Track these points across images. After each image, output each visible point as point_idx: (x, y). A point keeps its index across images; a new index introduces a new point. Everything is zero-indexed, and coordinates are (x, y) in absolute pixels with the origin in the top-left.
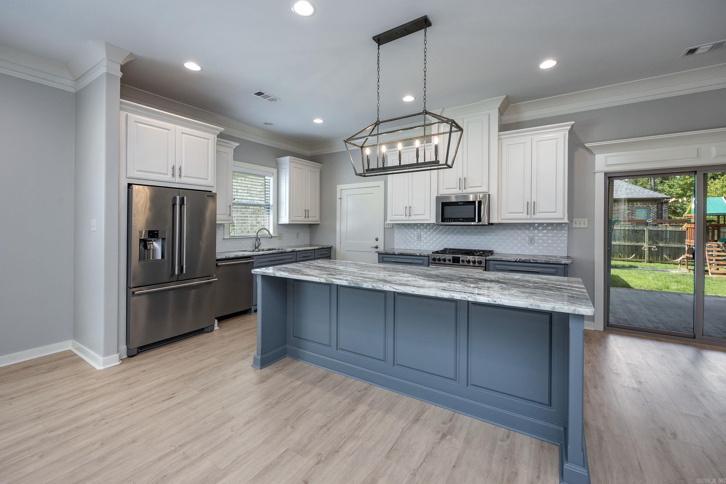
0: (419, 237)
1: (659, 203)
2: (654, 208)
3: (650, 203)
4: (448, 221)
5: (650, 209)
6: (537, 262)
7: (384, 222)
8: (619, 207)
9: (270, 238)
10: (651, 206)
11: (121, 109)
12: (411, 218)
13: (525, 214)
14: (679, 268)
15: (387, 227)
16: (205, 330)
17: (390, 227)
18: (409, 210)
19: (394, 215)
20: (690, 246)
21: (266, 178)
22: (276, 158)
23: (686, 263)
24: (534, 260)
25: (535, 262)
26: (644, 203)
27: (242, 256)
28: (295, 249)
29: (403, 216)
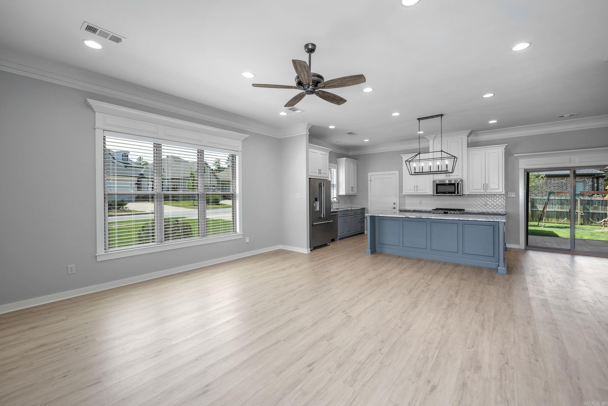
0: (421, 202)
1: (594, 178)
2: (589, 182)
3: (586, 178)
4: (440, 194)
5: (586, 182)
7: (399, 194)
8: (559, 181)
9: (338, 203)
10: (587, 180)
12: (417, 192)
13: (482, 190)
14: (603, 229)
16: (327, 245)
17: (402, 196)
18: (416, 188)
19: (407, 191)
21: (332, 169)
22: (337, 158)
25: (488, 213)
26: (580, 178)
27: (335, 211)
28: (352, 208)
29: (413, 191)
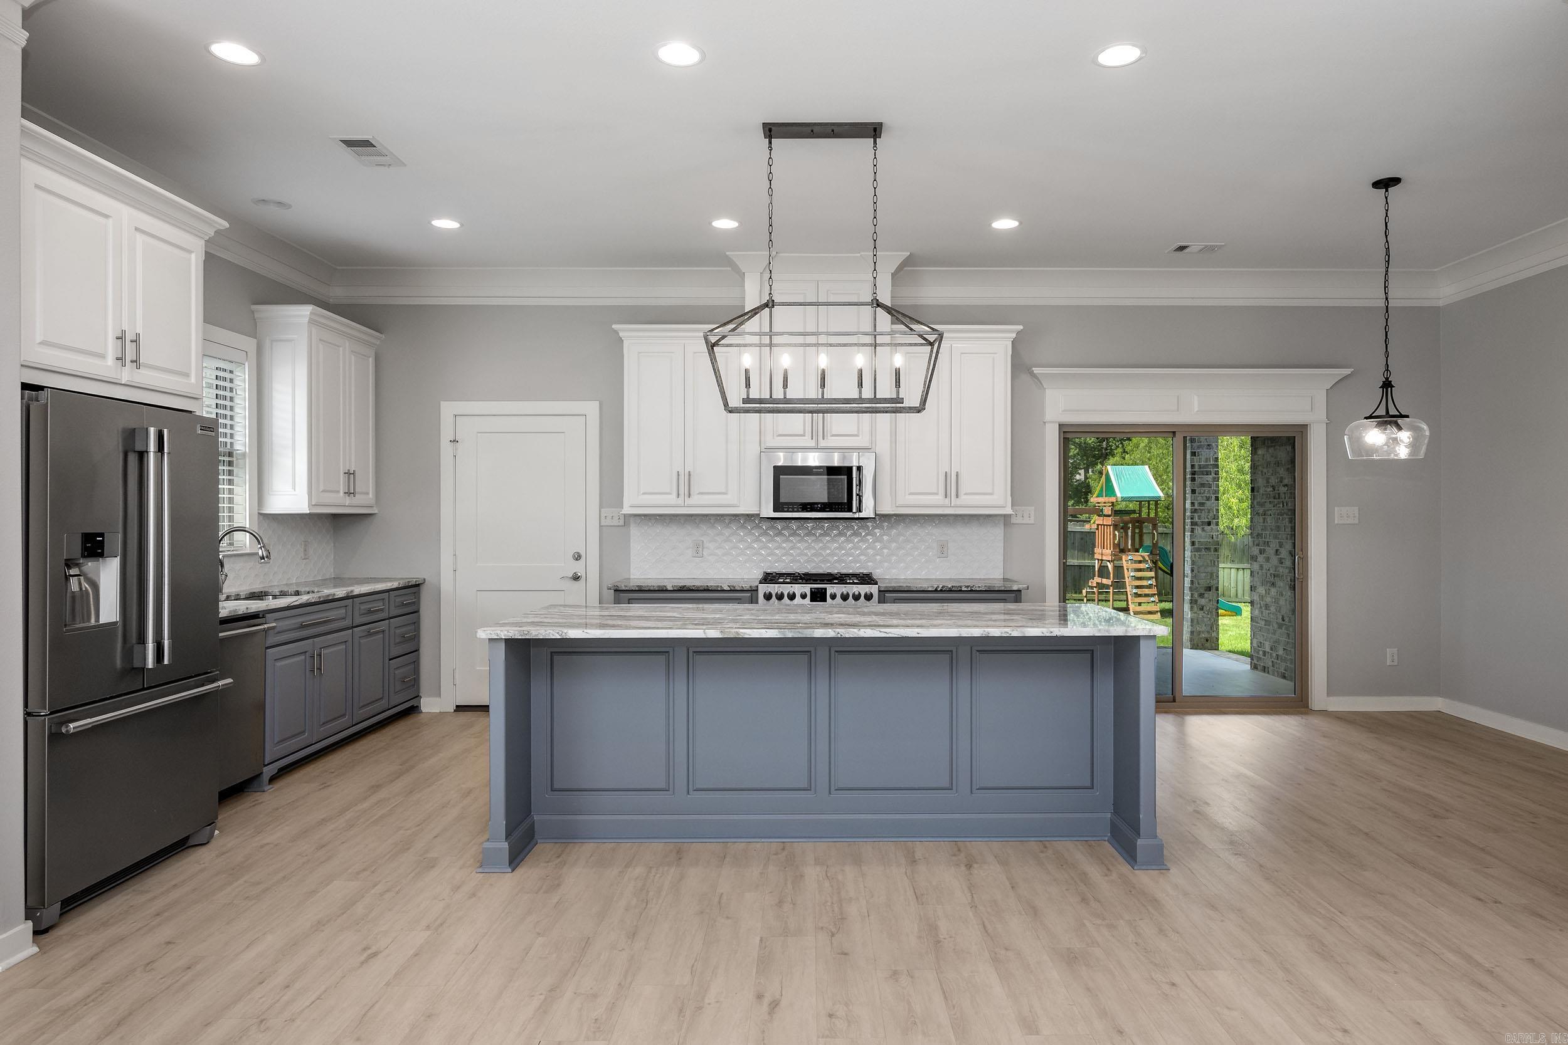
0: (698, 548)
4: (790, 509)
6: (973, 591)
7: (600, 511)
9: (263, 558)
11: (25, 152)
12: (689, 501)
13: (941, 496)
15: (609, 522)
16: (191, 842)
17: (617, 522)
18: (686, 483)
20: (1102, 560)
22: (254, 305)
23: (1096, 596)
24: (968, 587)
25: (969, 589)
27: (245, 612)
28: (350, 589)
29: (668, 497)
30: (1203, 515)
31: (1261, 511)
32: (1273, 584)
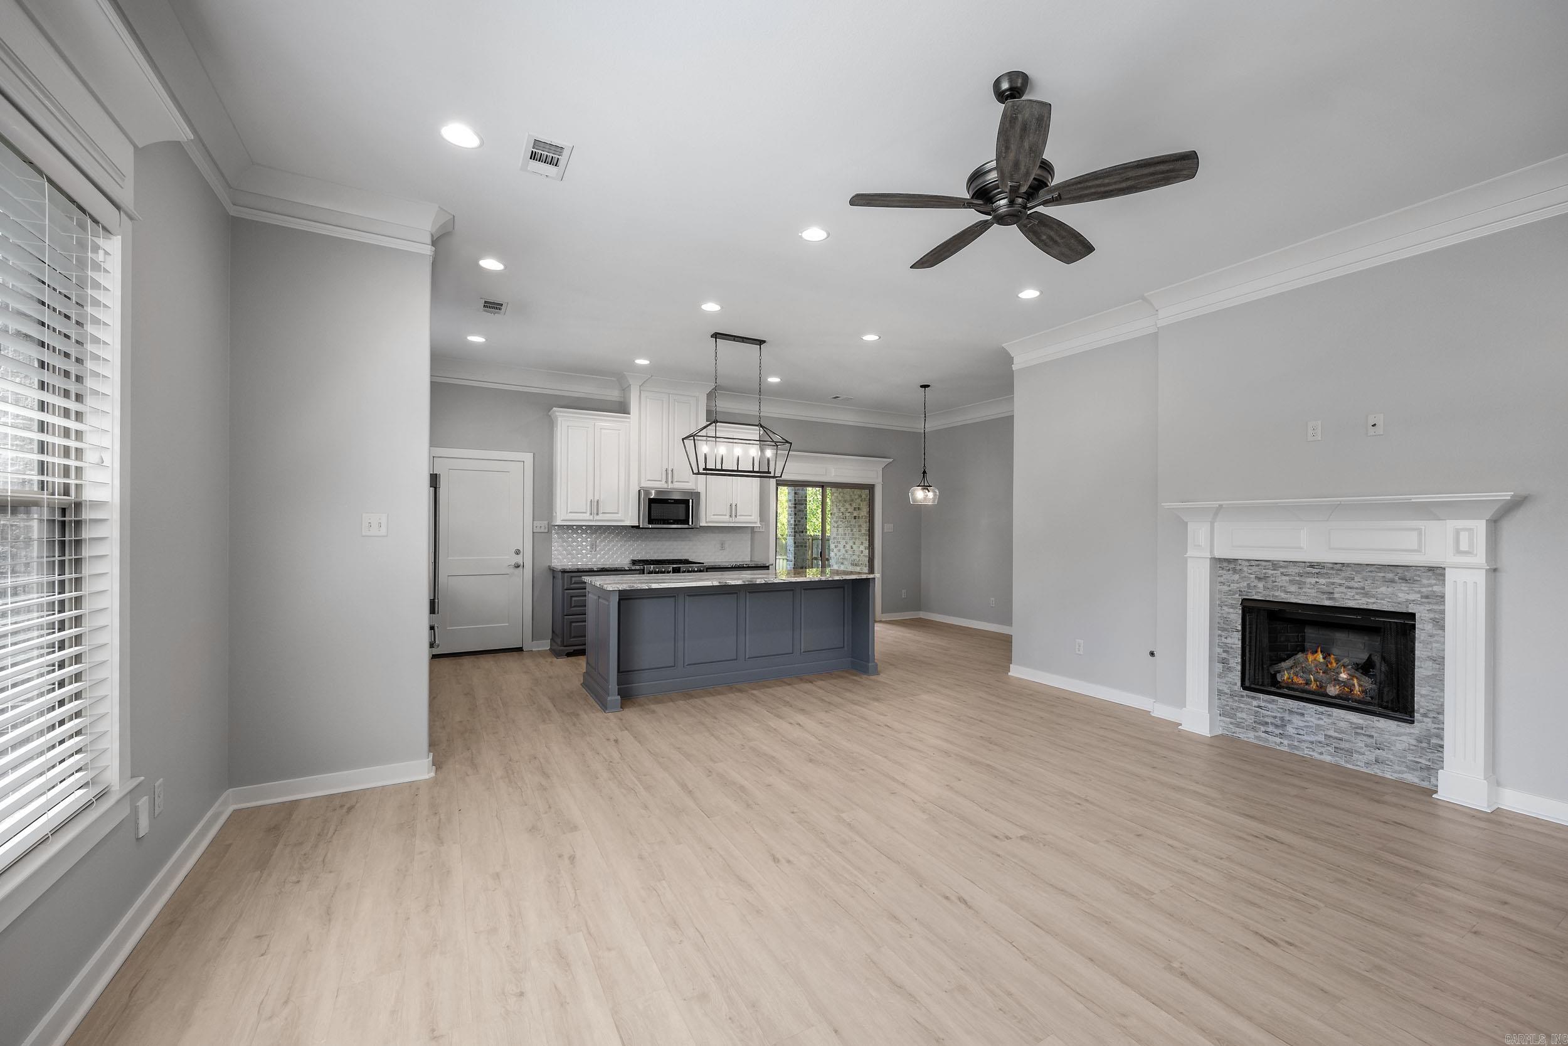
0: (594, 546)
4: (660, 523)
12: (597, 518)
13: (728, 517)
15: (538, 530)
17: (549, 530)
18: (595, 506)
19: (570, 513)
29: (584, 515)
30: (800, 527)
31: (836, 525)
32: (842, 563)
